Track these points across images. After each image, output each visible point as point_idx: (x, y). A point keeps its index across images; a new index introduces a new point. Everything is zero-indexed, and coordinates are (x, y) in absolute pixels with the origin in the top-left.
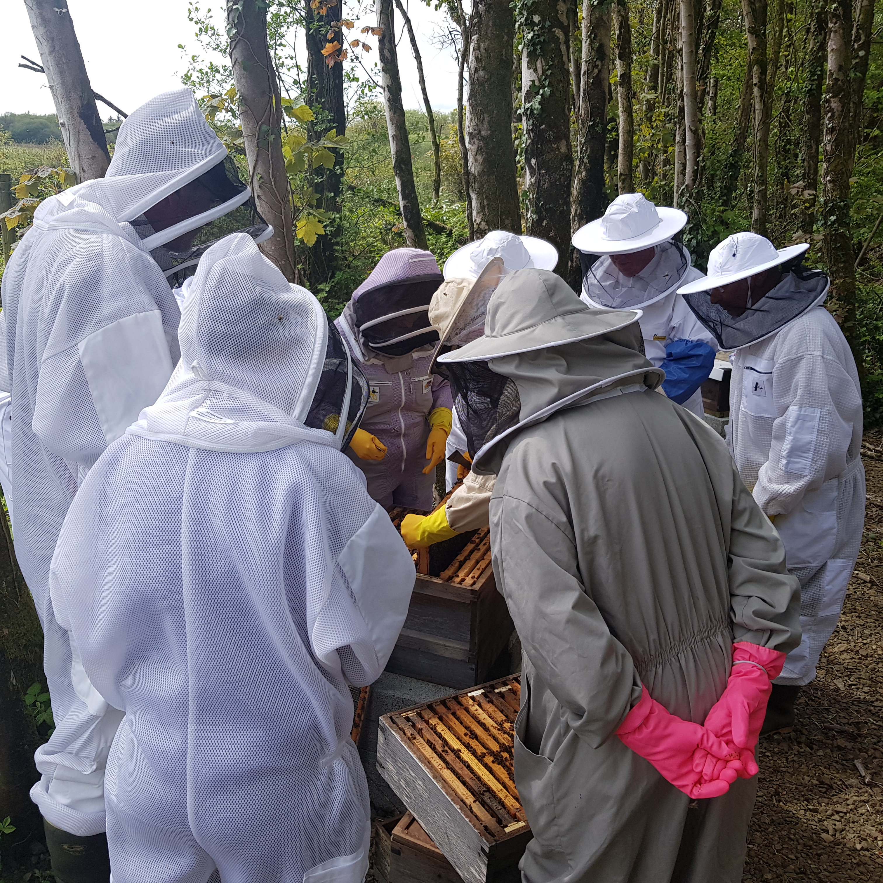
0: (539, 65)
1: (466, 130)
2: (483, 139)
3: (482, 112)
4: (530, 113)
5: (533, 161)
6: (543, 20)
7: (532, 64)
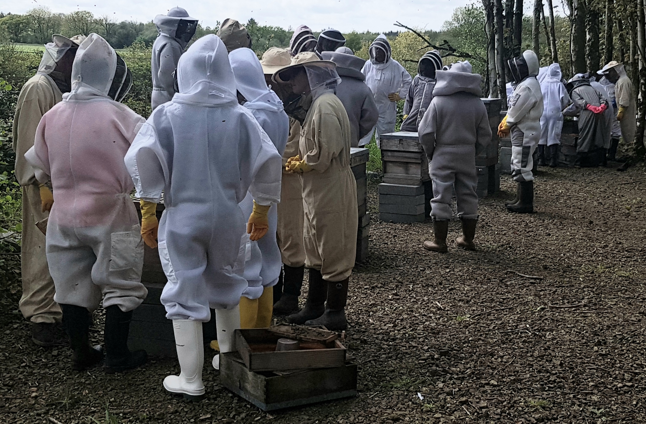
0: (591, 34)
1: (571, 49)
2: (576, 51)
3: (576, 44)
4: (588, 45)
5: (589, 57)
6: (592, 23)
7: (589, 34)
